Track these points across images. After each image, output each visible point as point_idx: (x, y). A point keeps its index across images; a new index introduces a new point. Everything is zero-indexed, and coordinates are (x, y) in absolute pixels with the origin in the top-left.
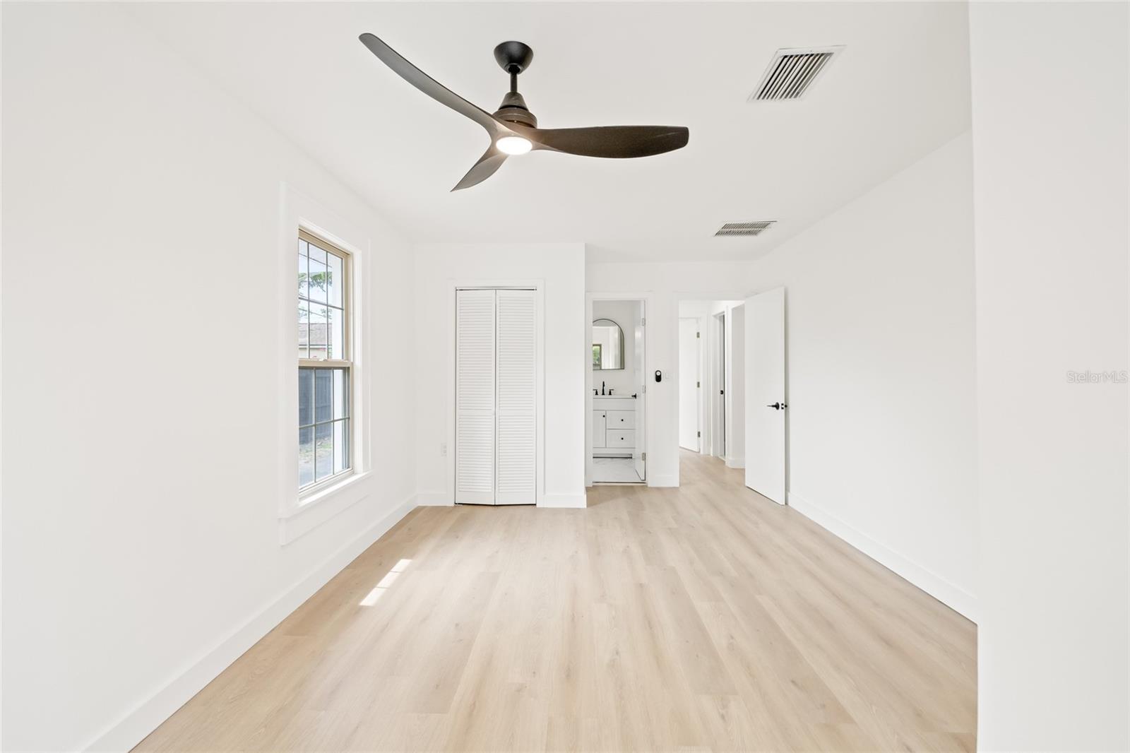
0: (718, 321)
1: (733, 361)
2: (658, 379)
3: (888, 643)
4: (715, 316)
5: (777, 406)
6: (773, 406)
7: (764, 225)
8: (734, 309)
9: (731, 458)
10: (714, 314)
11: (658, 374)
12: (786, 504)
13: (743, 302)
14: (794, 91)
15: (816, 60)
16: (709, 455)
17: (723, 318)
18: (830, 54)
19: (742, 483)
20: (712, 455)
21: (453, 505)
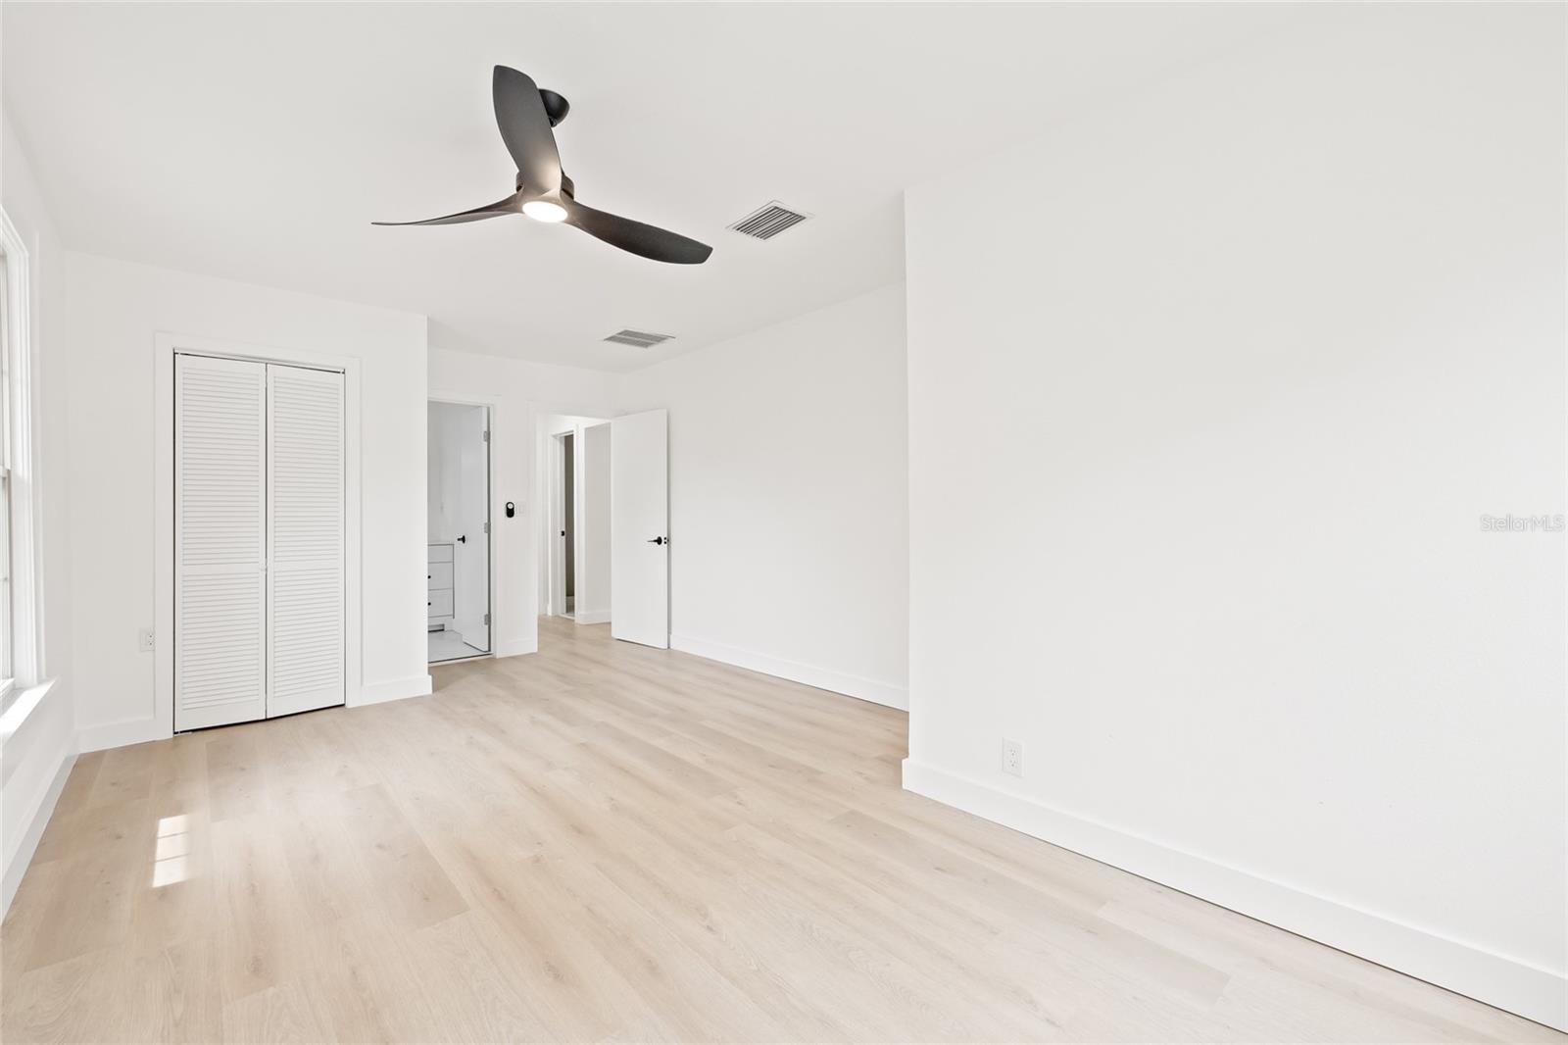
0: (558, 443)
1: (586, 493)
2: (510, 513)
3: (812, 723)
4: (555, 436)
5: (659, 541)
6: (655, 541)
7: (659, 339)
8: (588, 430)
9: (583, 612)
10: (554, 433)
11: (510, 506)
12: (669, 648)
13: (608, 421)
14: (766, 235)
15: (795, 218)
16: (546, 615)
17: (569, 441)
18: (804, 218)
19: (610, 638)
20: (550, 614)
21: (171, 735)
